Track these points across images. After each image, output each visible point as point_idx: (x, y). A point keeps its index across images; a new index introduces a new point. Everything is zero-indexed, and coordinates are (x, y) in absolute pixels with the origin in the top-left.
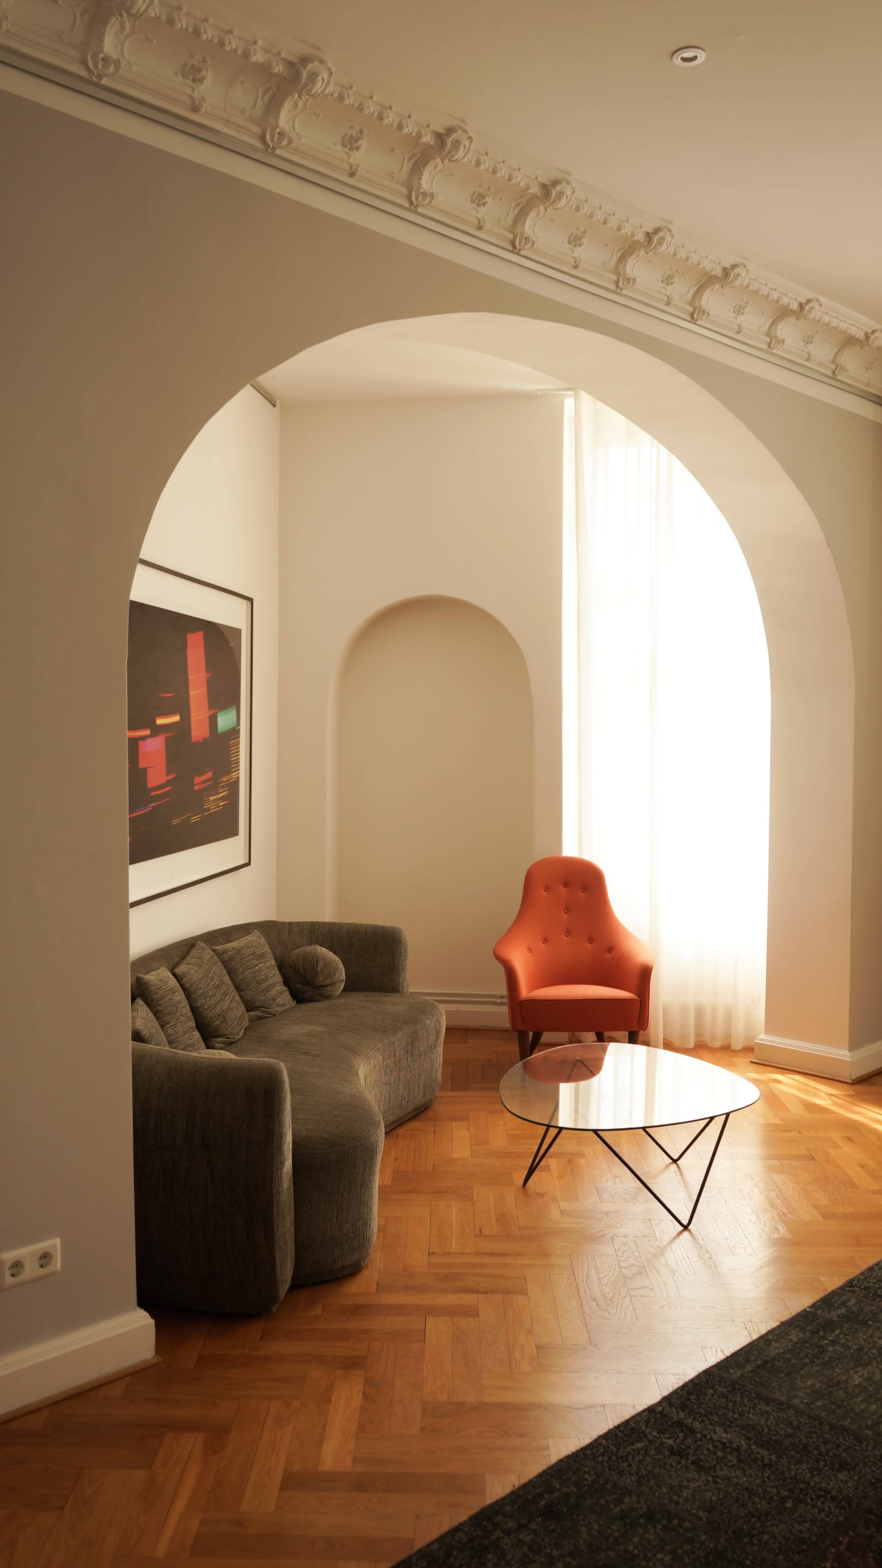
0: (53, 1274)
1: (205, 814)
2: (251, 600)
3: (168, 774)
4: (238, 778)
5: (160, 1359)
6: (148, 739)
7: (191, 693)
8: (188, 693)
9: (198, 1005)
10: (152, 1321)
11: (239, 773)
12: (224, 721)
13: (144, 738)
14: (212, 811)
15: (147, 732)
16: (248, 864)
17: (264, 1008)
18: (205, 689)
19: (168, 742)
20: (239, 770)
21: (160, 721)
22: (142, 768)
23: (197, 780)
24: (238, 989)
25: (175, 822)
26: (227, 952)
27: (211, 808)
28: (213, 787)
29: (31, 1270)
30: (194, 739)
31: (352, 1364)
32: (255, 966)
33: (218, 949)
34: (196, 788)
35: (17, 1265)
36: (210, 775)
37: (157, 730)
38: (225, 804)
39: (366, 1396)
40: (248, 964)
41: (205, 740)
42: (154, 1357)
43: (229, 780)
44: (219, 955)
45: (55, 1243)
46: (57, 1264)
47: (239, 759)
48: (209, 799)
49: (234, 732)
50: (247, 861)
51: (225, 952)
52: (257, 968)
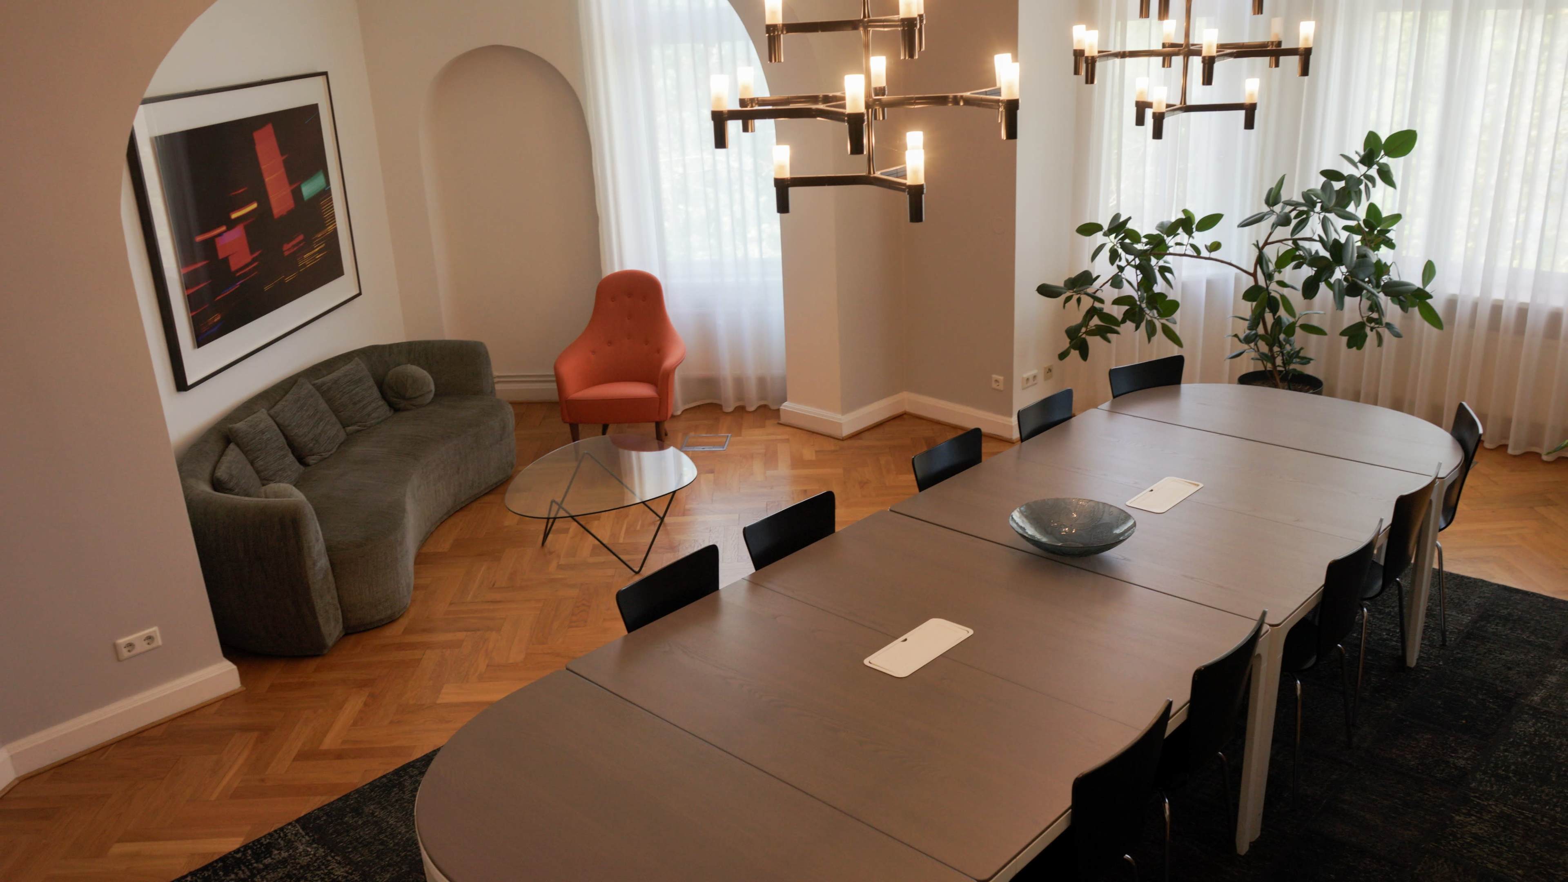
0: (158, 647)
1: (301, 270)
2: (325, 74)
3: (252, 253)
4: (335, 230)
5: (245, 689)
6: (224, 234)
7: (267, 180)
8: (263, 181)
9: (292, 434)
10: (234, 667)
11: (335, 225)
12: (308, 189)
13: (220, 235)
14: (308, 266)
15: (224, 228)
16: (360, 294)
17: (361, 422)
18: (283, 170)
19: (247, 230)
20: (335, 222)
21: (234, 216)
22: (222, 259)
23: (286, 247)
24: (336, 412)
25: (266, 288)
26: (325, 384)
27: (308, 263)
28: (308, 244)
29: (141, 647)
30: (276, 217)
31: (363, 684)
32: (352, 390)
33: (317, 383)
34: (286, 253)
35: (130, 645)
36: (301, 237)
37: (232, 224)
38: (323, 255)
39: (366, 704)
40: (345, 391)
41: (291, 213)
42: (240, 687)
43: (324, 234)
44: (318, 388)
45: (154, 630)
46: (159, 641)
47: (334, 212)
48: (303, 257)
49: (326, 193)
50: (358, 292)
51: (324, 384)
52: (354, 392)
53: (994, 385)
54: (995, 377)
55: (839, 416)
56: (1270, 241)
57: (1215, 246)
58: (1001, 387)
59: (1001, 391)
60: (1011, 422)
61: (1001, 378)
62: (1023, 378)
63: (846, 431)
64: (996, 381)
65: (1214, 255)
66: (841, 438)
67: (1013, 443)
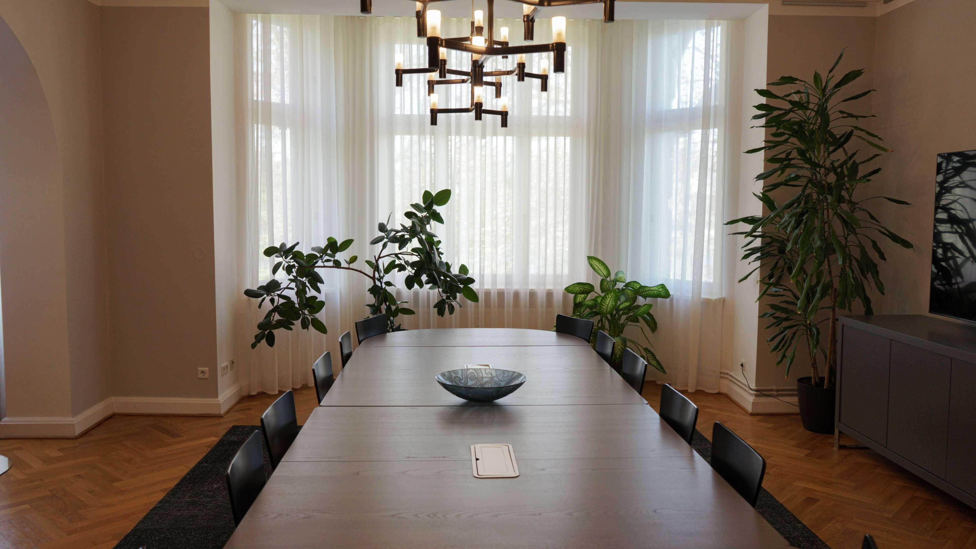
53: (200, 376)
54: (201, 369)
55: (70, 419)
56: (381, 256)
57: (354, 259)
58: (207, 376)
59: (206, 379)
60: (219, 401)
61: (206, 369)
62: (221, 367)
63: (78, 431)
64: (203, 372)
65: (352, 266)
66: (75, 437)
67: (222, 417)
